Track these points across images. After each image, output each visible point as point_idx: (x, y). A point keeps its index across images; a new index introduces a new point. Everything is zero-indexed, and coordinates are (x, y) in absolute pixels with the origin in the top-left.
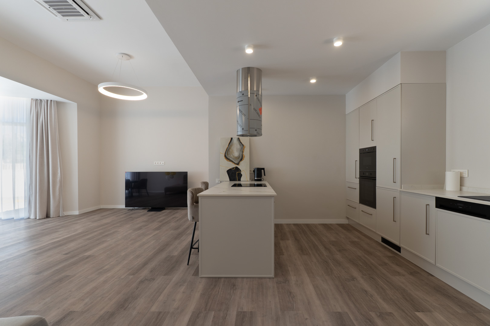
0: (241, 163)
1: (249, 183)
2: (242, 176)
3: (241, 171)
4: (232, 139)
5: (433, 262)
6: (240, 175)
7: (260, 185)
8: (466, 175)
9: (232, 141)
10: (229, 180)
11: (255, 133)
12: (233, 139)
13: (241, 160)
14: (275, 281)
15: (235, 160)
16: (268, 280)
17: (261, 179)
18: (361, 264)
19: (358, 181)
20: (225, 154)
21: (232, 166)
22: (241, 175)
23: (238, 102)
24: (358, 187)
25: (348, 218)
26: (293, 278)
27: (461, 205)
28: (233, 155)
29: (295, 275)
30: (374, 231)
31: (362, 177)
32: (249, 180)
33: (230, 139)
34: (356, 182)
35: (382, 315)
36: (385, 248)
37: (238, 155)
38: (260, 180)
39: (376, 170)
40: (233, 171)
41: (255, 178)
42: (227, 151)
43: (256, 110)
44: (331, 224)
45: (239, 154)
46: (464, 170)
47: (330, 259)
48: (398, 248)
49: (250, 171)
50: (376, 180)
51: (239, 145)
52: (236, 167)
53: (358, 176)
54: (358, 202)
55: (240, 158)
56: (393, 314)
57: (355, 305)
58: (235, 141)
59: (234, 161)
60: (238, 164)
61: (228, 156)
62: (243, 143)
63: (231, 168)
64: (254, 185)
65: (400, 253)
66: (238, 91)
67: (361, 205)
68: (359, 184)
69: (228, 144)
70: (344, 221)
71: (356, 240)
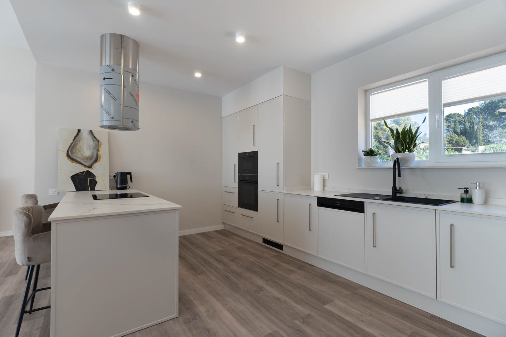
0: (95, 165)
1: (108, 192)
2: (96, 184)
3: (95, 177)
4: (79, 131)
5: (315, 254)
6: (93, 184)
7: (124, 196)
8: (327, 178)
9: (80, 134)
10: (75, 191)
11: (130, 125)
12: (82, 131)
13: (96, 161)
14: (182, 322)
15: (85, 162)
16: (171, 322)
17: (127, 187)
18: (259, 270)
19: (236, 185)
20: (68, 151)
21: (79, 169)
22: (96, 182)
23: (104, 79)
24: (236, 191)
25: (224, 223)
26: (201, 309)
27: (339, 203)
28: (81, 154)
29: (202, 304)
30: (256, 233)
31: (242, 181)
32: (108, 189)
33: (77, 131)
34: (234, 187)
35: (305, 320)
36: (268, 248)
37: (91, 154)
38: (125, 188)
39: (257, 174)
40: (82, 177)
41: (117, 185)
42: (71, 149)
43: (132, 96)
44: (208, 232)
45: (93, 153)
46: (326, 174)
47: (229, 273)
48: (280, 247)
49: (110, 176)
50: (257, 183)
51: (92, 141)
52: (88, 172)
53: (237, 180)
54: (237, 206)
55: (94, 159)
56: (311, 315)
57: (278, 318)
58: (85, 135)
59: (83, 163)
60: (90, 167)
61: (73, 155)
62: (98, 139)
63: (78, 172)
64: (116, 196)
65: (282, 250)
66: (104, 64)
67: (240, 209)
68: (238, 188)
69: (73, 138)
70: (220, 227)
71: (240, 245)
